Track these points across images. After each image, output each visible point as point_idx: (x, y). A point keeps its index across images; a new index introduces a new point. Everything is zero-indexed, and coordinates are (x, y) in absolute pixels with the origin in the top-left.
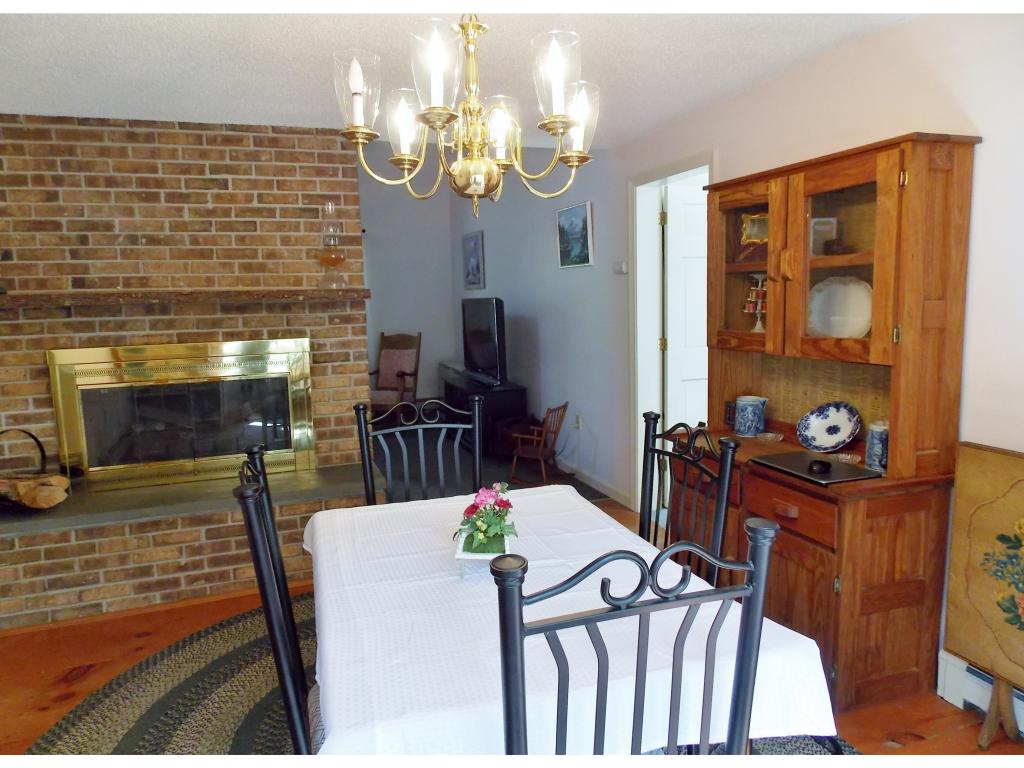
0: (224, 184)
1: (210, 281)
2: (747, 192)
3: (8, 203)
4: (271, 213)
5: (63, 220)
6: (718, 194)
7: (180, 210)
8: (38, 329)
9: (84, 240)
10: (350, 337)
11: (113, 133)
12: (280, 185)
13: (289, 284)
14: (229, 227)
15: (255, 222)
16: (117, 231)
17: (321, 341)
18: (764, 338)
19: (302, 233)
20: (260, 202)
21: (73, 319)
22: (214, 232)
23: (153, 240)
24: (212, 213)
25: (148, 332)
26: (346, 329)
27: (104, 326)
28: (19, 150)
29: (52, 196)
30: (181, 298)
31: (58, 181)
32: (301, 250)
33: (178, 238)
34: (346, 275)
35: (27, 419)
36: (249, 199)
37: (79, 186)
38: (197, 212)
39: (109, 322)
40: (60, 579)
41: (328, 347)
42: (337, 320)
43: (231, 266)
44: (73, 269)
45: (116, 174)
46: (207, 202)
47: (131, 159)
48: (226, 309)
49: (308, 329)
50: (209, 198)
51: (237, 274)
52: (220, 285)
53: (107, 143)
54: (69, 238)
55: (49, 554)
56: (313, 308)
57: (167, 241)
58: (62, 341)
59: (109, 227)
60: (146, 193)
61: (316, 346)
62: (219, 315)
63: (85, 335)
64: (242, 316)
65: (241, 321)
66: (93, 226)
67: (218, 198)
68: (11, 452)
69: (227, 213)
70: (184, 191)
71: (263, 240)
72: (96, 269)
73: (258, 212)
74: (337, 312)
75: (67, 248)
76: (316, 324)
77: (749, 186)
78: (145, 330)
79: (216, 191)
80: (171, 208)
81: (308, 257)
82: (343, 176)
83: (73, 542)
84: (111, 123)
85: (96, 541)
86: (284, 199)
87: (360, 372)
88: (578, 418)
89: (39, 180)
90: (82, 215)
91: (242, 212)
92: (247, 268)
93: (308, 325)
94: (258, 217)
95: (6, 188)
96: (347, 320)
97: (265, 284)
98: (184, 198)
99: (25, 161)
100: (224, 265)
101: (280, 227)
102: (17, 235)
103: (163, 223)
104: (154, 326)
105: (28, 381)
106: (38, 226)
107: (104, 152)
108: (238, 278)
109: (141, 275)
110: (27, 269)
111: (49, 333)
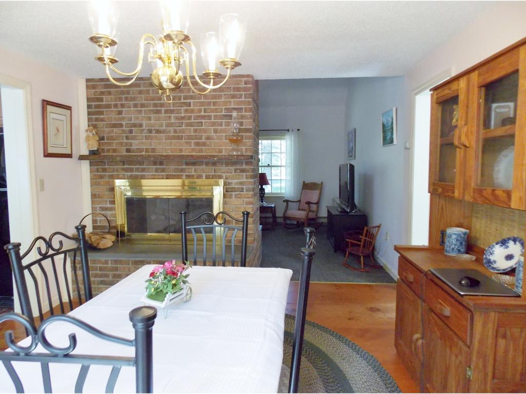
0: (189, 105)
1: (181, 150)
2: (450, 89)
3: (104, 116)
4: (209, 117)
5: (124, 123)
6: (436, 92)
7: (170, 117)
8: (112, 170)
9: (131, 132)
10: (245, 180)
11: (144, 83)
12: (215, 104)
13: (216, 152)
14: (191, 125)
15: (202, 122)
16: (144, 127)
17: (230, 181)
18: (454, 188)
19: (224, 127)
20: (205, 112)
21: (125, 166)
22: (184, 127)
23: (158, 131)
24: (183, 118)
25: (154, 173)
26: (243, 175)
27: (137, 170)
28: (109, 93)
29: (120, 113)
30: (163, 158)
31: (123, 106)
32: (222, 135)
33: (168, 130)
34: (244, 148)
35: (106, 209)
36: (200, 111)
37: (130, 108)
38: (177, 118)
39: (139, 168)
40: (104, 281)
41: (233, 184)
42: (238, 171)
43: (190, 143)
44: (126, 144)
45: (145, 102)
46: (181, 113)
47: (151, 95)
48: (187, 164)
49: (224, 175)
50: (182, 111)
51: (193, 147)
52: (185, 152)
53: (142, 88)
54: (125, 131)
55: (101, 269)
56: (227, 164)
57: (164, 132)
58: (121, 176)
59: (141, 125)
60: (156, 110)
61: (227, 183)
62: (184, 167)
63: (129, 174)
64: (194, 167)
65: (193, 170)
66: (135, 125)
67: (186, 111)
68: (100, 222)
69: (190, 118)
70: (172, 108)
71: (205, 131)
72: (135, 144)
73: (203, 117)
74: (238, 167)
75: (125, 135)
76: (228, 172)
77: (450, 85)
78: (153, 172)
79: (185, 108)
80: (166, 116)
81: (226, 139)
82: (245, 98)
83: (110, 265)
84: (144, 79)
85: (119, 266)
86: (216, 110)
87: (249, 198)
88: (387, 233)
89: (116, 106)
90: (131, 121)
91: (197, 117)
92: (197, 144)
93: (225, 173)
94: (203, 119)
95: (104, 110)
96: (243, 171)
97: (205, 152)
98: (172, 112)
99: (111, 98)
100: (187, 143)
101: (213, 124)
102: (107, 130)
103: (162, 123)
104: (156, 170)
105: (108, 193)
106: (115, 126)
107: (140, 92)
108: (193, 149)
109: (153, 147)
110: (109, 144)
111: (116, 172)
